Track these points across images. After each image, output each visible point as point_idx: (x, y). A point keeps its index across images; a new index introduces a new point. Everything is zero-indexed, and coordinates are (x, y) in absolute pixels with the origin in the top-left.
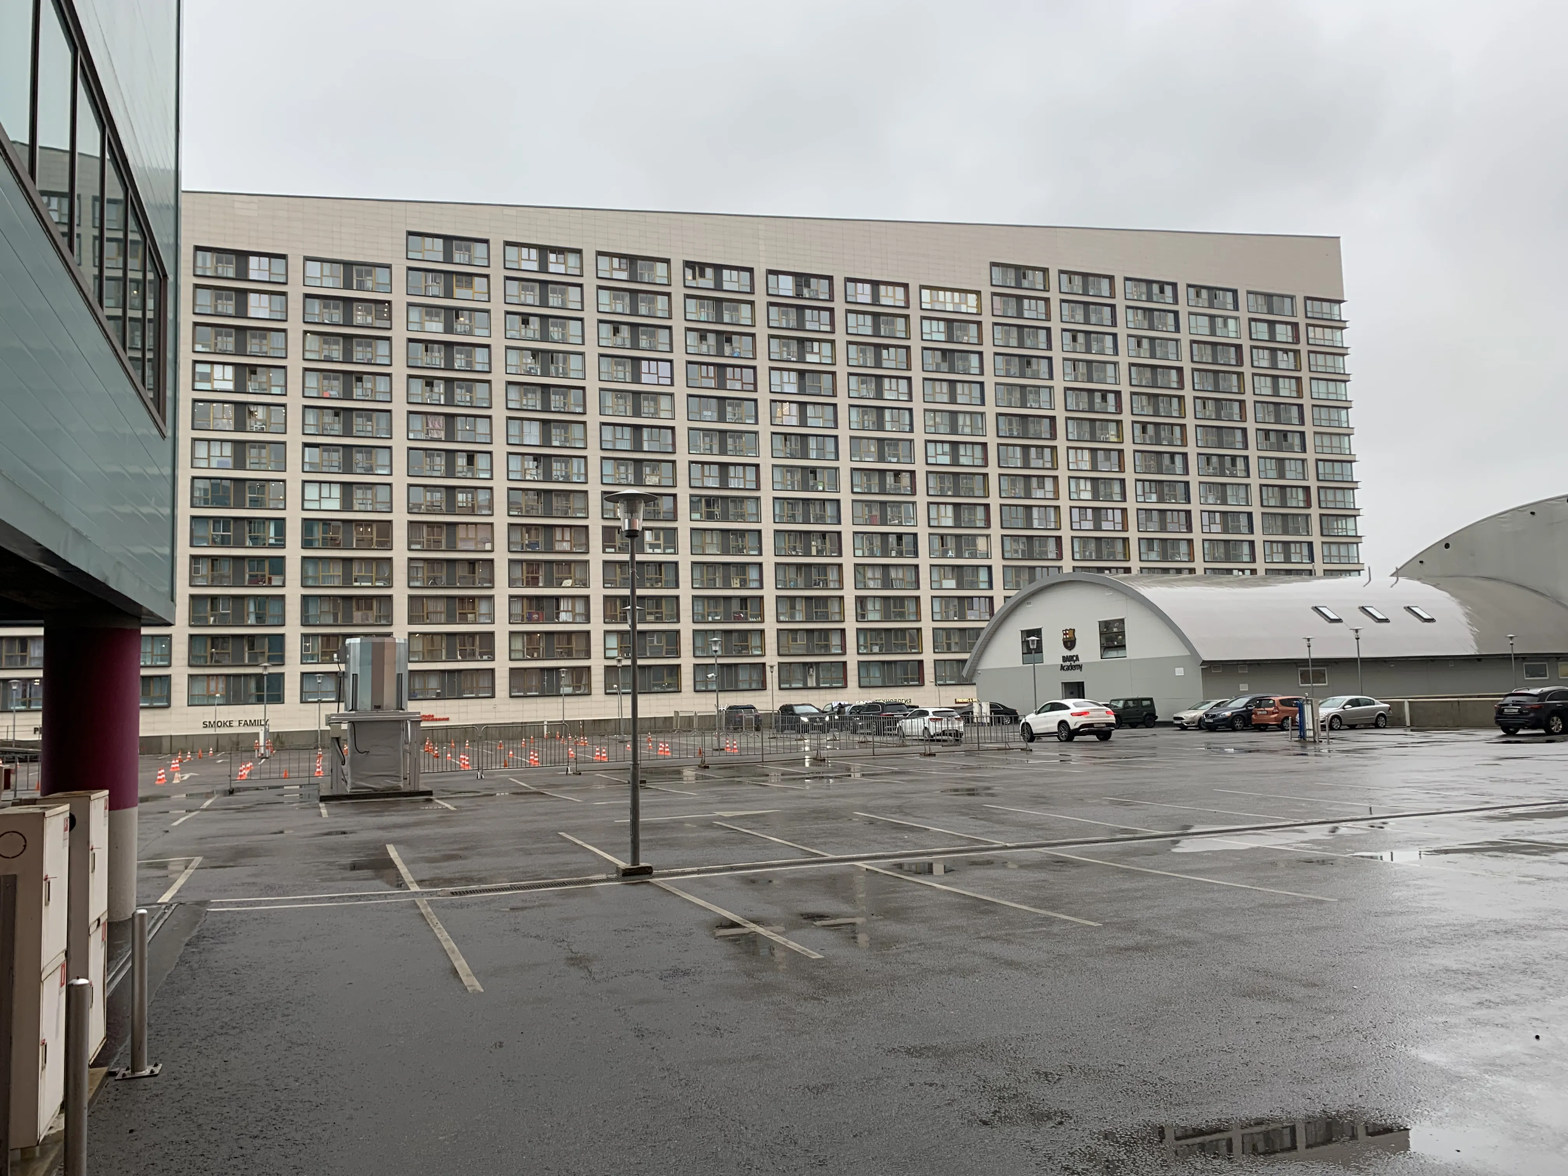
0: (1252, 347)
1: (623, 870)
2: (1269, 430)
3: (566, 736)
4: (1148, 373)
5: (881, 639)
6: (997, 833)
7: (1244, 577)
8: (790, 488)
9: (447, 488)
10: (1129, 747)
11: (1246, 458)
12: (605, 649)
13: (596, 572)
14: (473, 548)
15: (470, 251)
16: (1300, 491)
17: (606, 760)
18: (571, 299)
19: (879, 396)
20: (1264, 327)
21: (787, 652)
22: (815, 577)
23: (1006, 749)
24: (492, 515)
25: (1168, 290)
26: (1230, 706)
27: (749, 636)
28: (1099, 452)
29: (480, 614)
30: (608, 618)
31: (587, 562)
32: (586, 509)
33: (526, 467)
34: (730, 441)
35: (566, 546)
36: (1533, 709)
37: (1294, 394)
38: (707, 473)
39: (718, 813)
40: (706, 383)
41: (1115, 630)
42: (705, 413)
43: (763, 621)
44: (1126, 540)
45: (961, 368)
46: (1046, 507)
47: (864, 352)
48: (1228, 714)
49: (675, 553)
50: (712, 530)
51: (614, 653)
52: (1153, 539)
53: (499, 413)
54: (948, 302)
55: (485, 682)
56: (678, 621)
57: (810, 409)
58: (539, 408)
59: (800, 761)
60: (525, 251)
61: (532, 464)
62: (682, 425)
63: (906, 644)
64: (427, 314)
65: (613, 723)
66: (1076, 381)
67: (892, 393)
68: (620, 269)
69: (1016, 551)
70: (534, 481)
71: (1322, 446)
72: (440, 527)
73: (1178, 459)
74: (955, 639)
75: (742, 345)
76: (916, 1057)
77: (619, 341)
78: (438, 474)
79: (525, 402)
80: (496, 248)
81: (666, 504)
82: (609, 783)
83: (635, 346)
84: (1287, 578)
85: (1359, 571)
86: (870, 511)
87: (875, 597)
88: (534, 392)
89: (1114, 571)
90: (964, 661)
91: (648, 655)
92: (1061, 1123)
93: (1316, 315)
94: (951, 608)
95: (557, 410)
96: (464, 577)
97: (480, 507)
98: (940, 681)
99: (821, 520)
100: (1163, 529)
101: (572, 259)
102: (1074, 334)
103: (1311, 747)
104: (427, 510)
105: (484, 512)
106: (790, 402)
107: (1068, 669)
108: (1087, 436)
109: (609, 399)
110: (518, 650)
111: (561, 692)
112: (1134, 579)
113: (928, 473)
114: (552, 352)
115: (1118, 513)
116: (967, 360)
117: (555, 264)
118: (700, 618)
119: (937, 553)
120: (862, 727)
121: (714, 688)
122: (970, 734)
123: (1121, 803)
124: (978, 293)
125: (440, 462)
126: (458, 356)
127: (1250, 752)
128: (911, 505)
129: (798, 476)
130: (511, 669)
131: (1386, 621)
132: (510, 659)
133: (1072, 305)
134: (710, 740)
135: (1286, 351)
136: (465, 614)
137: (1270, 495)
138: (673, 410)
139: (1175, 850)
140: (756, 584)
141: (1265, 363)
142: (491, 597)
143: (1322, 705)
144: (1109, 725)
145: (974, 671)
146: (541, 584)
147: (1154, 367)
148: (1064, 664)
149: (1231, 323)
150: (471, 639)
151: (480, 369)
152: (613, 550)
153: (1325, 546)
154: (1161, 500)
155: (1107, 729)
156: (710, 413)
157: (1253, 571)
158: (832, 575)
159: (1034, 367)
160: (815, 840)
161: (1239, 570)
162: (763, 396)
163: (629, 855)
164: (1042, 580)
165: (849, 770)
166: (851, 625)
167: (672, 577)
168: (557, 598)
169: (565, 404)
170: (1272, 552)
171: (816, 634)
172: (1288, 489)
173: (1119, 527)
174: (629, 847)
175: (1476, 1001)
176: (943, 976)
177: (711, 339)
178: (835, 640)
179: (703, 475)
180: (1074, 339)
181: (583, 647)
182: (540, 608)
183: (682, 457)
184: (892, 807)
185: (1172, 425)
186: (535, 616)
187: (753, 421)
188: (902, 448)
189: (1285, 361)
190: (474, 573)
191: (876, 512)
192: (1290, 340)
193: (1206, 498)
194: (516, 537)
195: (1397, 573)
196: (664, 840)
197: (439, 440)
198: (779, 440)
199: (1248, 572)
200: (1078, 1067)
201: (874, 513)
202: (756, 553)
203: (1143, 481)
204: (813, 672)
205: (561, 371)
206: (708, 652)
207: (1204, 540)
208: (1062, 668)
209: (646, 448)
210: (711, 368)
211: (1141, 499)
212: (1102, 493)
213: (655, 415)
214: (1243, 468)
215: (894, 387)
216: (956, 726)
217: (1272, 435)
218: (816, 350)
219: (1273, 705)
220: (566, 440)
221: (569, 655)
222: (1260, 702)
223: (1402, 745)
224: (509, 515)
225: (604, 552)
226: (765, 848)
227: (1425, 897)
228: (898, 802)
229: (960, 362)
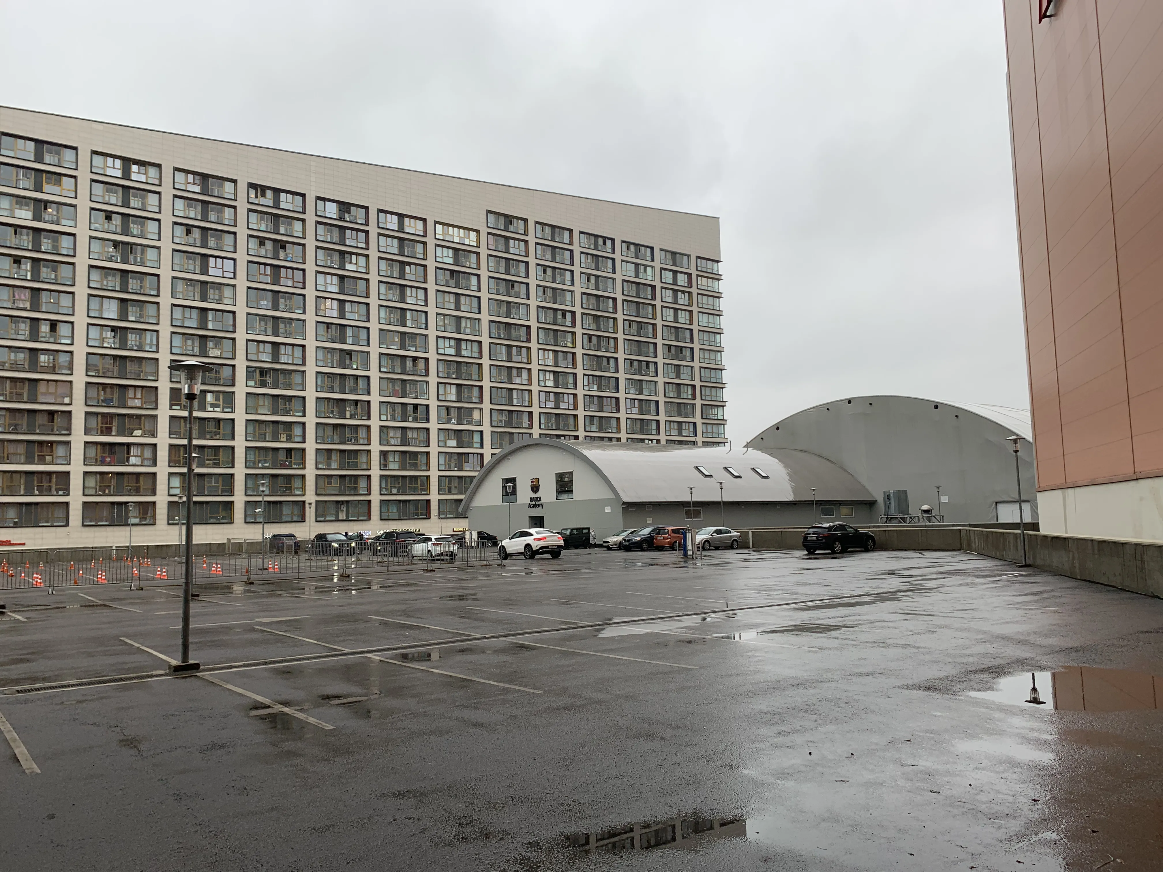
0: (662, 288)
1: (174, 667)
2: (671, 345)
3: (133, 558)
4: (594, 300)
5: (399, 483)
6: (474, 627)
7: (652, 445)
8: (330, 365)
9: (31, 350)
10: (574, 563)
11: (656, 363)
12: (169, 488)
13: (163, 425)
14: (53, 401)
15: (59, 155)
16: (689, 387)
17: (166, 578)
18: (150, 203)
19: (403, 300)
20: (670, 274)
21: (324, 493)
22: (348, 434)
23: (487, 565)
24: (71, 374)
25: (609, 243)
26: (641, 533)
27: (292, 480)
28: (560, 353)
29: (57, 457)
30: (172, 462)
31: (156, 416)
32: (157, 374)
33: (104, 336)
34: (282, 326)
35: (137, 403)
36: (824, 537)
37: (688, 322)
38: (261, 350)
39: (258, 620)
40: (262, 278)
41: (566, 479)
42: (262, 302)
43: (304, 468)
44: (576, 416)
45: (464, 285)
46: (522, 390)
47: (391, 266)
48: (638, 539)
49: (232, 412)
50: (264, 395)
51: (177, 491)
52: (594, 416)
53: (81, 291)
54: (456, 236)
55: (60, 513)
56: (233, 467)
57: (348, 306)
58: (117, 288)
59: (331, 578)
60: (110, 160)
61: (109, 334)
62: (242, 310)
63: (417, 488)
64: (17, 203)
65: (174, 548)
66: (545, 301)
67: (412, 299)
68: (194, 183)
69: (501, 421)
70: (111, 348)
71: (704, 358)
72: (23, 382)
73: (612, 361)
74: (455, 484)
75: (293, 252)
76: (400, 799)
77: (191, 241)
78: (23, 338)
79: (105, 283)
80: (84, 156)
81: (226, 372)
82: (168, 596)
83: (205, 245)
84: (679, 446)
85: (724, 443)
86: (393, 386)
87: (395, 451)
88: (114, 276)
89: (567, 438)
90: (460, 501)
91: (206, 493)
92: (502, 839)
93: (703, 269)
94: (453, 461)
95: (134, 291)
96: (44, 425)
97: (61, 368)
98: (442, 515)
99: (354, 391)
100: (601, 410)
101: (152, 172)
102: (545, 268)
103: (690, 562)
104: (11, 367)
105: (64, 372)
106: (332, 299)
107: (533, 507)
108: (552, 342)
109: (180, 286)
110: (91, 488)
111: (129, 522)
112: (582, 444)
113: (438, 360)
114: (132, 244)
115: (571, 397)
116: (468, 279)
117: (136, 174)
118: (252, 464)
119: (444, 420)
120: (380, 551)
121: (261, 520)
122: (462, 554)
123: (564, 603)
124: (477, 231)
125: (24, 328)
126: (45, 241)
127: (652, 565)
128: (425, 384)
129: (337, 356)
130: (84, 503)
131: (740, 477)
132: (84, 495)
133: (543, 247)
134: (256, 562)
135: (683, 292)
136: (43, 456)
137: (671, 389)
138: (235, 298)
139: (600, 636)
140: (299, 439)
141: (670, 300)
142: (68, 443)
143: (699, 533)
144: (559, 547)
145: (467, 508)
146: (113, 433)
147: (598, 296)
148: (531, 503)
149: (649, 269)
150: (48, 477)
151: (65, 253)
152: (178, 408)
153: (704, 425)
154: (600, 389)
155: (558, 549)
156: (265, 303)
157: (658, 441)
158: (362, 434)
159: (517, 289)
160: (336, 639)
161: (649, 440)
162: (310, 293)
163: (180, 655)
164: (518, 442)
165: (369, 583)
166: (375, 472)
167: (228, 431)
168: (128, 445)
169: (141, 287)
170: (671, 429)
171: (347, 479)
172: (682, 386)
173: (571, 407)
174: (181, 648)
175: (777, 732)
176: (425, 737)
177: (269, 245)
178: (363, 484)
179: (258, 351)
180: (545, 272)
181: (150, 486)
182: (112, 453)
183: (241, 336)
184: (399, 611)
185: (609, 338)
186: (108, 459)
187: (301, 312)
188: (419, 340)
189: (682, 299)
190: (53, 421)
191: (398, 387)
192: (686, 285)
193: (629, 389)
194: (93, 393)
195: (748, 446)
196: (213, 641)
197: (25, 310)
198: (322, 329)
199: (654, 442)
200: (517, 797)
201: (396, 388)
202: (300, 414)
203: (589, 375)
204: (344, 508)
205: (139, 260)
206: (257, 492)
207: (627, 418)
208: (530, 506)
209: (210, 327)
210: (268, 268)
211: (586, 388)
212: (561, 382)
213: (219, 301)
214: (654, 370)
215: (414, 295)
216: (451, 549)
217: (673, 349)
218: (354, 261)
219: (668, 533)
220: (141, 316)
221: (137, 492)
222: (659, 531)
223: (747, 561)
224: (87, 375)
225: (171, 408)
226: (296, 646)
227: (752, 664)
228: (403, 607)
229: (464, 281)
